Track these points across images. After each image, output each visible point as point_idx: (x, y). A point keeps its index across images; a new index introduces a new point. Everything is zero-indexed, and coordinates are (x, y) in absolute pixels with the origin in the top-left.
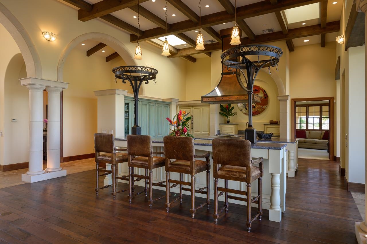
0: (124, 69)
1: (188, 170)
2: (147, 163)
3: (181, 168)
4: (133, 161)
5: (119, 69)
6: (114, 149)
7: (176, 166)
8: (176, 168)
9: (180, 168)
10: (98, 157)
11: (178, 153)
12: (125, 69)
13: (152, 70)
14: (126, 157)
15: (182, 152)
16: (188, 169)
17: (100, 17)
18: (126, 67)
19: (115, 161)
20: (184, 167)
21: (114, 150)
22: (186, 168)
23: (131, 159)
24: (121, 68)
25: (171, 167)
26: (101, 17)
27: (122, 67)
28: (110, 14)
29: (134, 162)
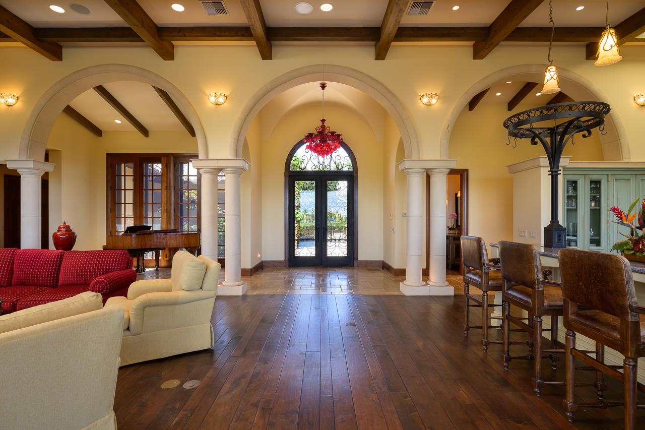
0: (519, 119)
1: (615, 339)
2: (530, 300)
3: (597, 330)
4: (510, 292)
5: (511, 122)
6: (484, 264)
7: (587, 323)
8: (586, 325)
9: (594, 328)
10: (467, 275)
11: (590, 291)
12: (521, 118)
13: (595, 107)
14: (501, 282)
15: (599, 292)
16: (616, 337)
17: (504, 41)
18: (522, 115)
19: (486, 285)
20: (604, 329)
21: (484, 266)
22: (609, 334)
23: (507, 288)
24: (513, 119)
25: (574, 320)
26: (506, 40)
27: (514, 116)
28: (519, 26)
29: (511, 294)
